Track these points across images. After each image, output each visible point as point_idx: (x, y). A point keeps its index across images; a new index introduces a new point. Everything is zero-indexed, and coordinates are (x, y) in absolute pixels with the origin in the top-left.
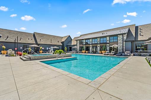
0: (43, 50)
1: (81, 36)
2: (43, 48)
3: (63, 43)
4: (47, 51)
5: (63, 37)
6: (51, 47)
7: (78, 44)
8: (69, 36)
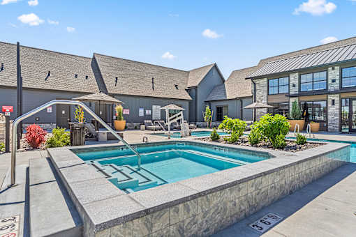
0: (126, 117)
1: (262, 62)
2: (127, 112)
3: (194, 91)
4: (141, 121)
5: (188, 72)
6: (154, 107)
7: (261, 94)
8: (215, 66)
